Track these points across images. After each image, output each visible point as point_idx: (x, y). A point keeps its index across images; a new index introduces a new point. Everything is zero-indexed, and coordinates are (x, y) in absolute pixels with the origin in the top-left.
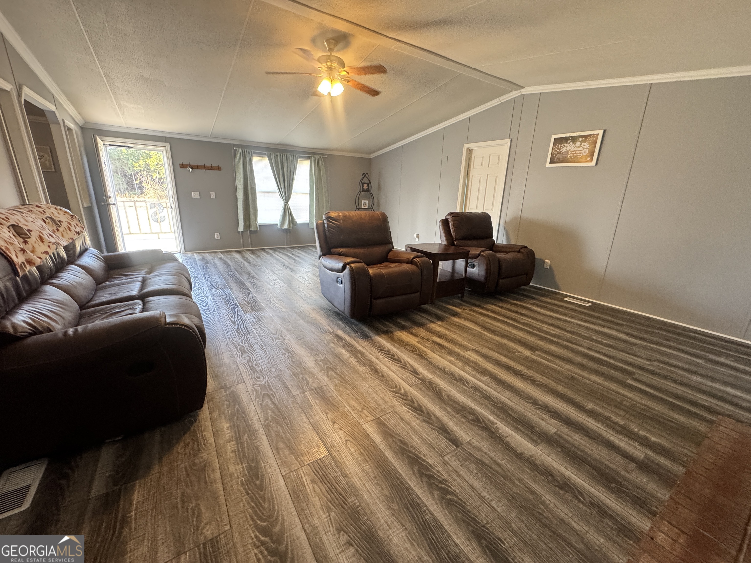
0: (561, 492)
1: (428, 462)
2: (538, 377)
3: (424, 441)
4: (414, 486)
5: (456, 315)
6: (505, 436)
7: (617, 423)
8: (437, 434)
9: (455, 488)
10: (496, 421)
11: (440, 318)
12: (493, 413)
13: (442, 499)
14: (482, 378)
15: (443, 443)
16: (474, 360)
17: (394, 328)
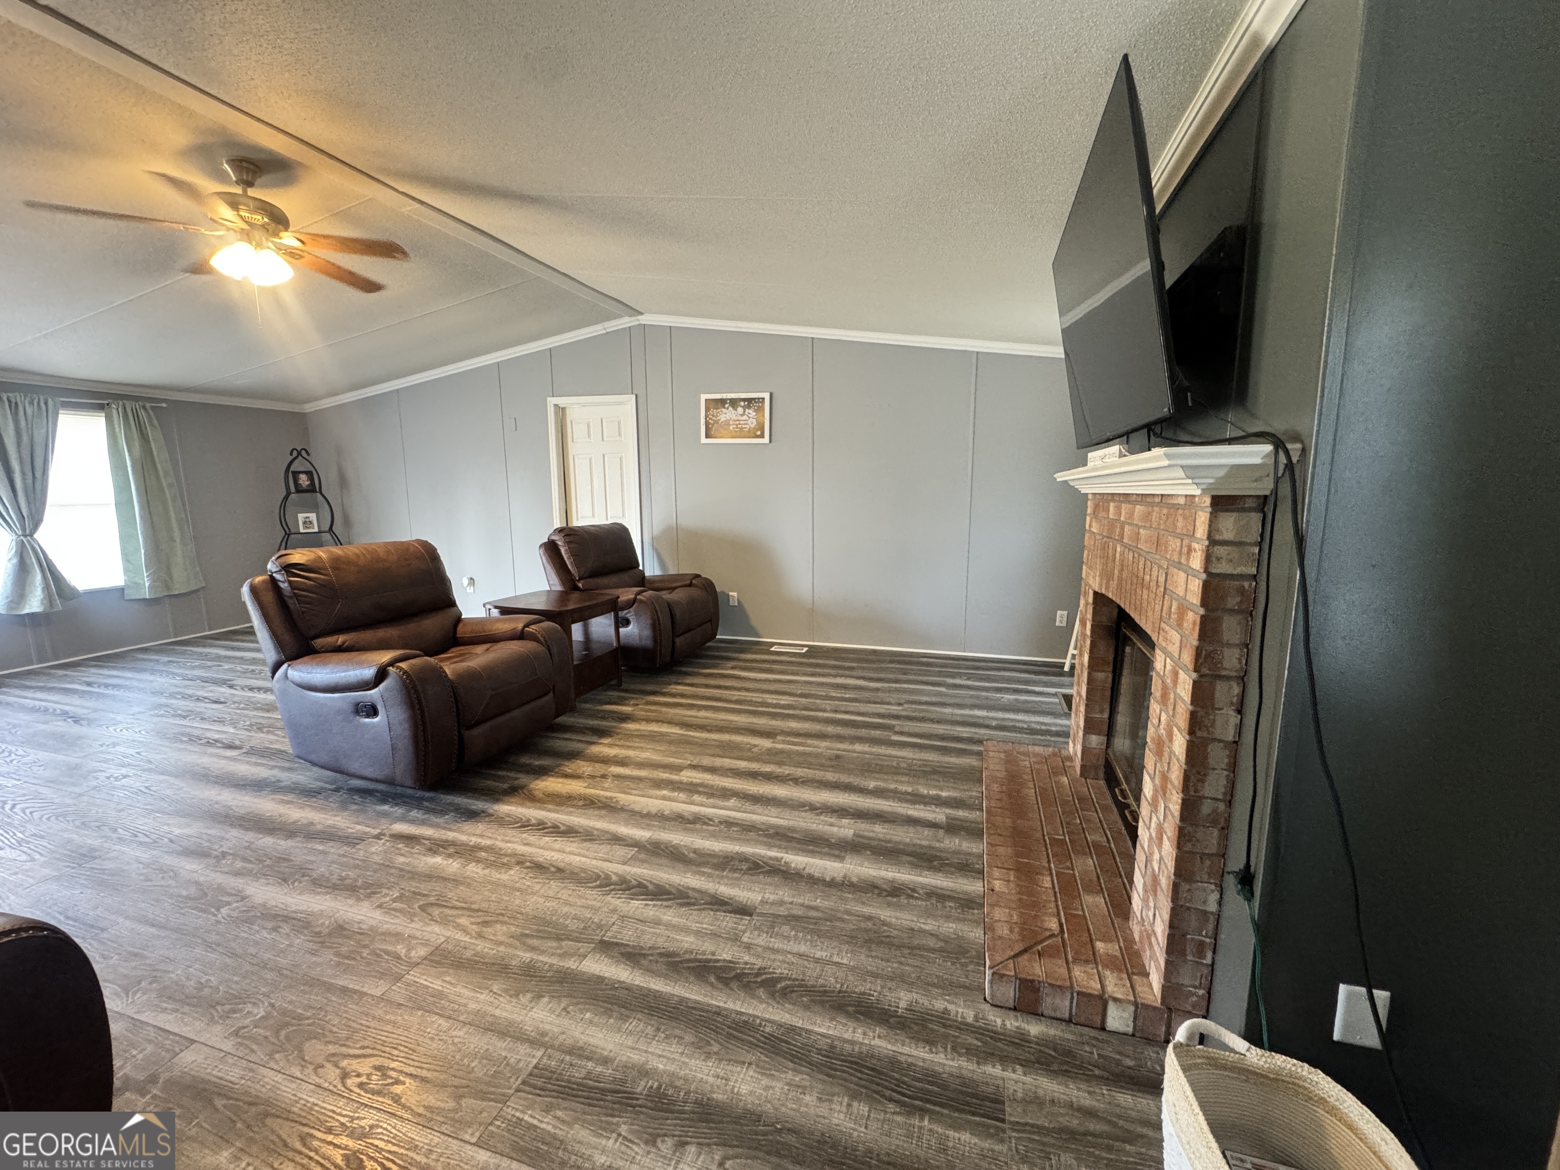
0: (895, 899)
1: (725, 960)
2: (800, 772)
3: (698, 933)
4: (725, 1003)
5: (626, 718)
6: (802, 867)
7: (906, 793)
8: (712, 913)
9: (781, 970)
10: (779, 855)
11: (602, 733)
12: (770, 846)
13: (772, 995)
14: (726, 804)
15: (728, 921)
16: (698, 781)
17: (523, 779)
